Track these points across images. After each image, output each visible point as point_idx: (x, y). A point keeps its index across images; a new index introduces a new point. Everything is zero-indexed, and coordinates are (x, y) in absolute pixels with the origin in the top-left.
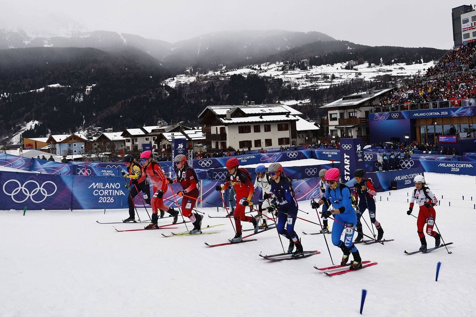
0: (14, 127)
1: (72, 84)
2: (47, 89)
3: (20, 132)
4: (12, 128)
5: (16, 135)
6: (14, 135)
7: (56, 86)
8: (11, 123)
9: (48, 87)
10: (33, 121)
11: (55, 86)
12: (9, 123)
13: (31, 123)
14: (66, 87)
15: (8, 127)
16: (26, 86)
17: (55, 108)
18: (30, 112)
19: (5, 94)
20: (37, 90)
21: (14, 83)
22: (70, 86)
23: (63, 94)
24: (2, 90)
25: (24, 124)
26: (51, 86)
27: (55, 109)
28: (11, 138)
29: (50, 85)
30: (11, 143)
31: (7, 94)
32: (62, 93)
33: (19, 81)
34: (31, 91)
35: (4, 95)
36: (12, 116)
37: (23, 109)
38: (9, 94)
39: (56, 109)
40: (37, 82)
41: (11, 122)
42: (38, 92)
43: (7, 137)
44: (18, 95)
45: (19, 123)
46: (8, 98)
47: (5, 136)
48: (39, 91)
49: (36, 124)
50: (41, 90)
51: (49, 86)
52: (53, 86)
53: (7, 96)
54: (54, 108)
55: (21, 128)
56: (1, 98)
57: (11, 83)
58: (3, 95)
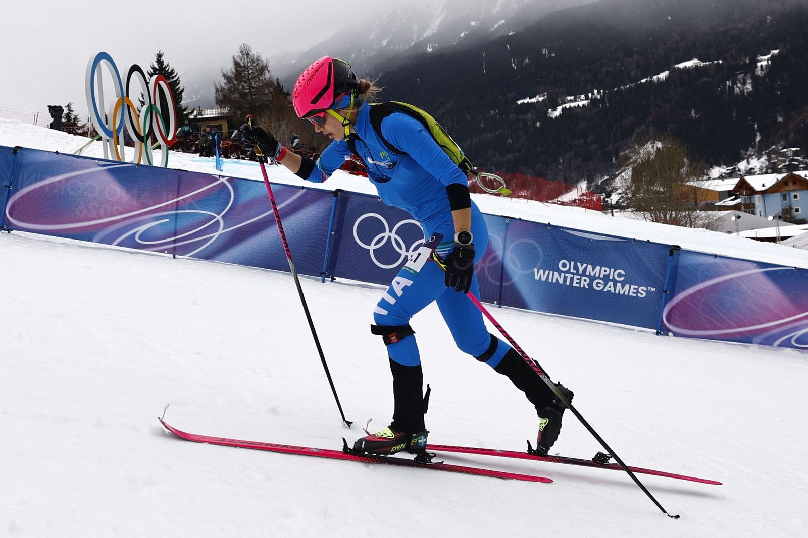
0: (617, 157)
1: (726, 55)
2: (675, 73)
3: (628, 166)
4: (614, 159)
5: (621, 173)
6: (618, 172)
7: (692, 64)
8: (611, 148)
9: (675, 68)
10: (651, 143)
11: (689, 64)
12: (608, 149)
13: (649, 146)
14: (713, 63)
15: (607, 158)
16: (633, 73)
17: (693, 112)
18: (644, 125)
19: (596, 91)
20: (655, 77)
21: (609, 69)
22: (720, 62)
23: (709, 79)
24: (589, 86)
25: (635, 149)
26: (681, 65)
27: (693, 115)
28: (613, 179)
29: (678, 63)
30: (613, 189)
31: (599, 92)
32: (706, 79)
33: (618, 64)
34: (644, 81)
35: (594, 94)
36: (611, 135)
37: (631, 118)
38: (602, 91)
39: (695, 114)
40: (653, 62)
41: (610, 148)
42: (656, 81)
43: (606, 178)
44: (619, 91)
45: (625, 147)
46: (602, 100)
47: (603, 176)
48: (658, 79)
49: (658, 149)
50: (663, 75)
51: (677, 66)
52: (686, 66)
53: (599, 97)
54: (691, 112)
55: (629, 158)
56: (589, 101)
57: (605, 69)
58: (592, 95)
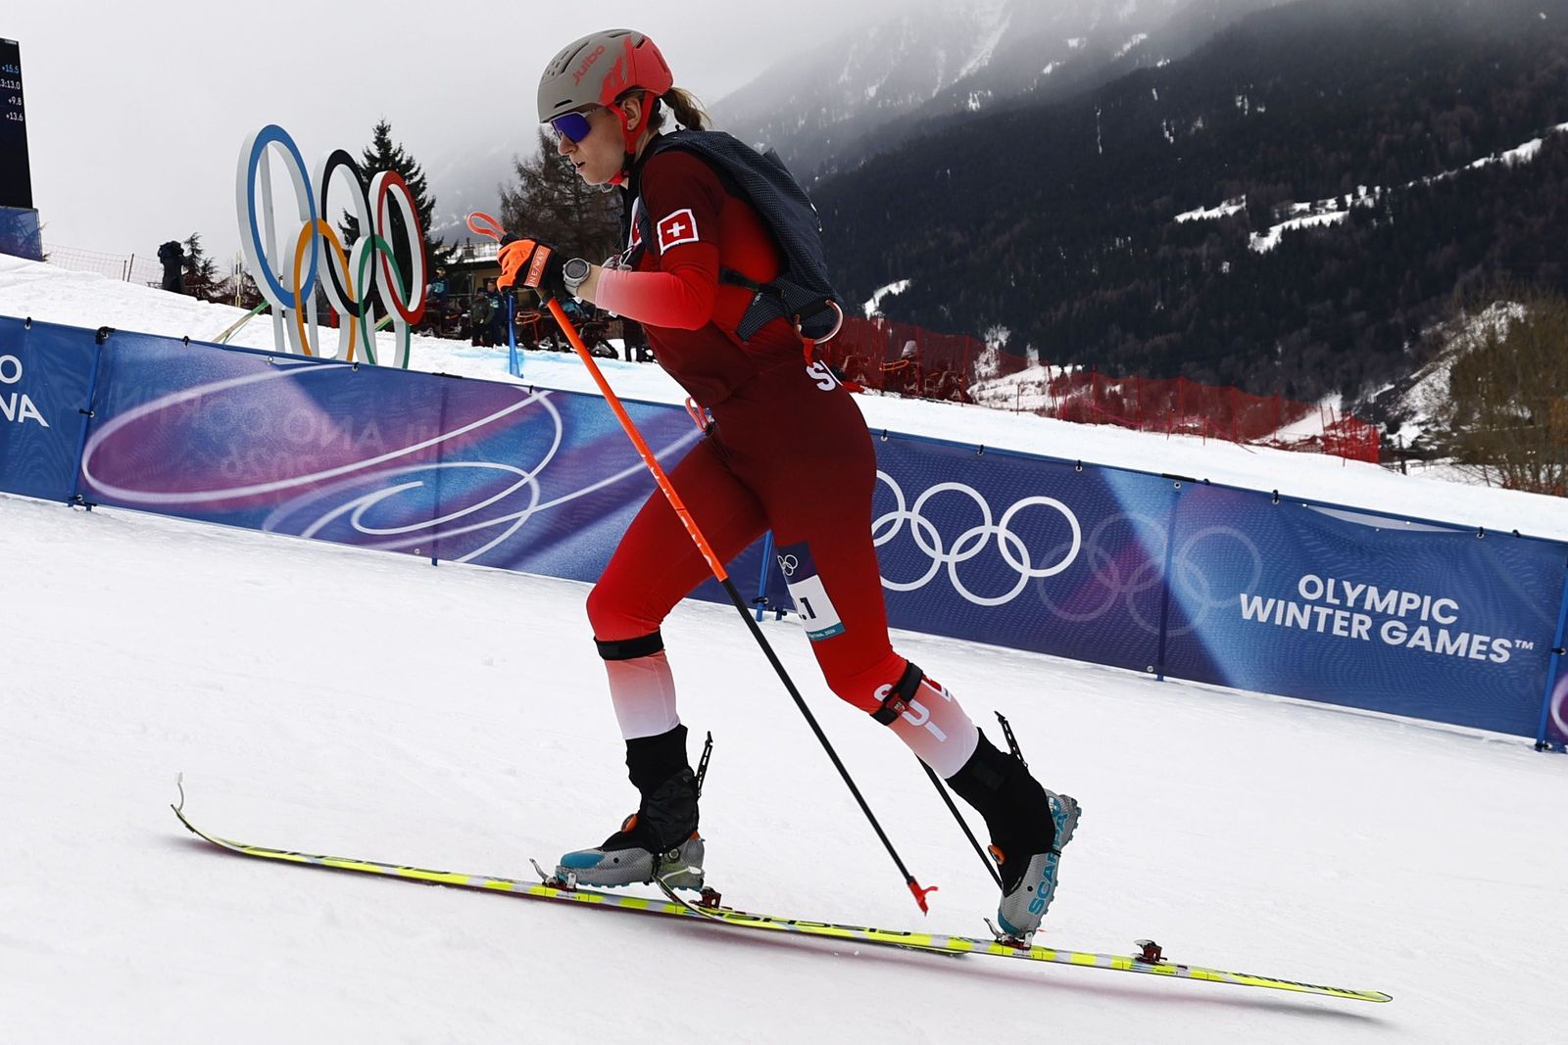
0: (1415, 339)
2: (1556, 144)
3: (1441, 359)
4: (1406, 345)
5: (1424, 375)
6: (1417, 374)
8: (1400, 320)
9: (1557, 132)
10: (1498, 307)
12: (1392, 321)
13: (1490, 313)
15: (1389, 342)
16: (1453, 146)
18: (1480, 266)
19: (1362, 190)
20: (1507, 155)
21: (1395, 137)
24: (1346, 178)
25: (1461, 321)
28: (1405, 390)
29: (1564, 122)
30: (1403, 414)
31: (1370, 192)
33: (1417, 126)
34: (1479, 163)
35: (1359, 197)
36: (1401, 291)
37: (1449, 250)
38: (1377, 189)
40: (1502, 119)
41: (1398, 319)
42: (1509, 162)
43: (1388, 387)
44: (1420, 188)
45: (1433, 318)
46: (1378, 210)
47: (1379, 383)
48: (1515, 158)
49: (1514, 322)
50: (1527, 150)
51: (1560, 128)
53: (1370, 203)
55: (1445, 342)
56: (1347, 212)
57: (1384, 138)
58: (1353, 198)
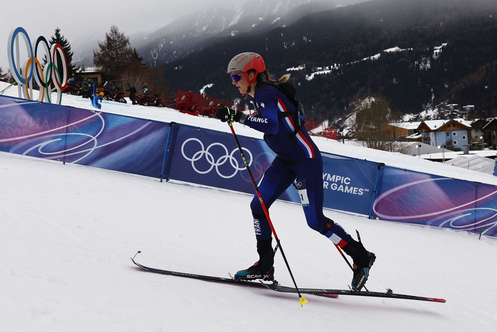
0: (347, 106)
1: (415, 45)
2: (384, 55)
3: (354, 112)
4: (345, 108)
5: (350, 116)
6: (348, 116)
7: (395, 50)
8: (344, 101)
9: (384, 52)
10: (368, 98)
11: (393, 50)
12: (342, 101)
13: (367, 100)
14: (407, 50)
15: (341, 106)
16: (359, 54)
17: (394, 80)
18: (364, 87)
19: (335, 65)
20: (372, 57)
21: (344, 51)
22: (412, 49)
23: (404, 60)
24: (331, 61)
25: (359, 102)
26: (388, 50)
27: (394, 82)
28: (344, 120)
29: (386, 49)
30: (344, 126)
31: (337, 65)
32: (402, 59)
33: (350, 48)
34: (365, 59)
35: (334, 66)
36: (344, 93)
37: (357, 82)
38: (339, 64)
39: (395, 81)
40: (371, 47)
41: (343, 100)
42: (372, 59)
43: (340, 119)
44: (350, 65)
45: (352, 100)
46: (339, 70)
47: (338, 118)
48: (374, 58)
49: (373, 102)
50: (377, 56)
51: (385, 51)
52: (391, 51)
53: (337, 68)
55: (355, 107)
56: (331, 71)
57: (341, 51)
58: (333, 67)
